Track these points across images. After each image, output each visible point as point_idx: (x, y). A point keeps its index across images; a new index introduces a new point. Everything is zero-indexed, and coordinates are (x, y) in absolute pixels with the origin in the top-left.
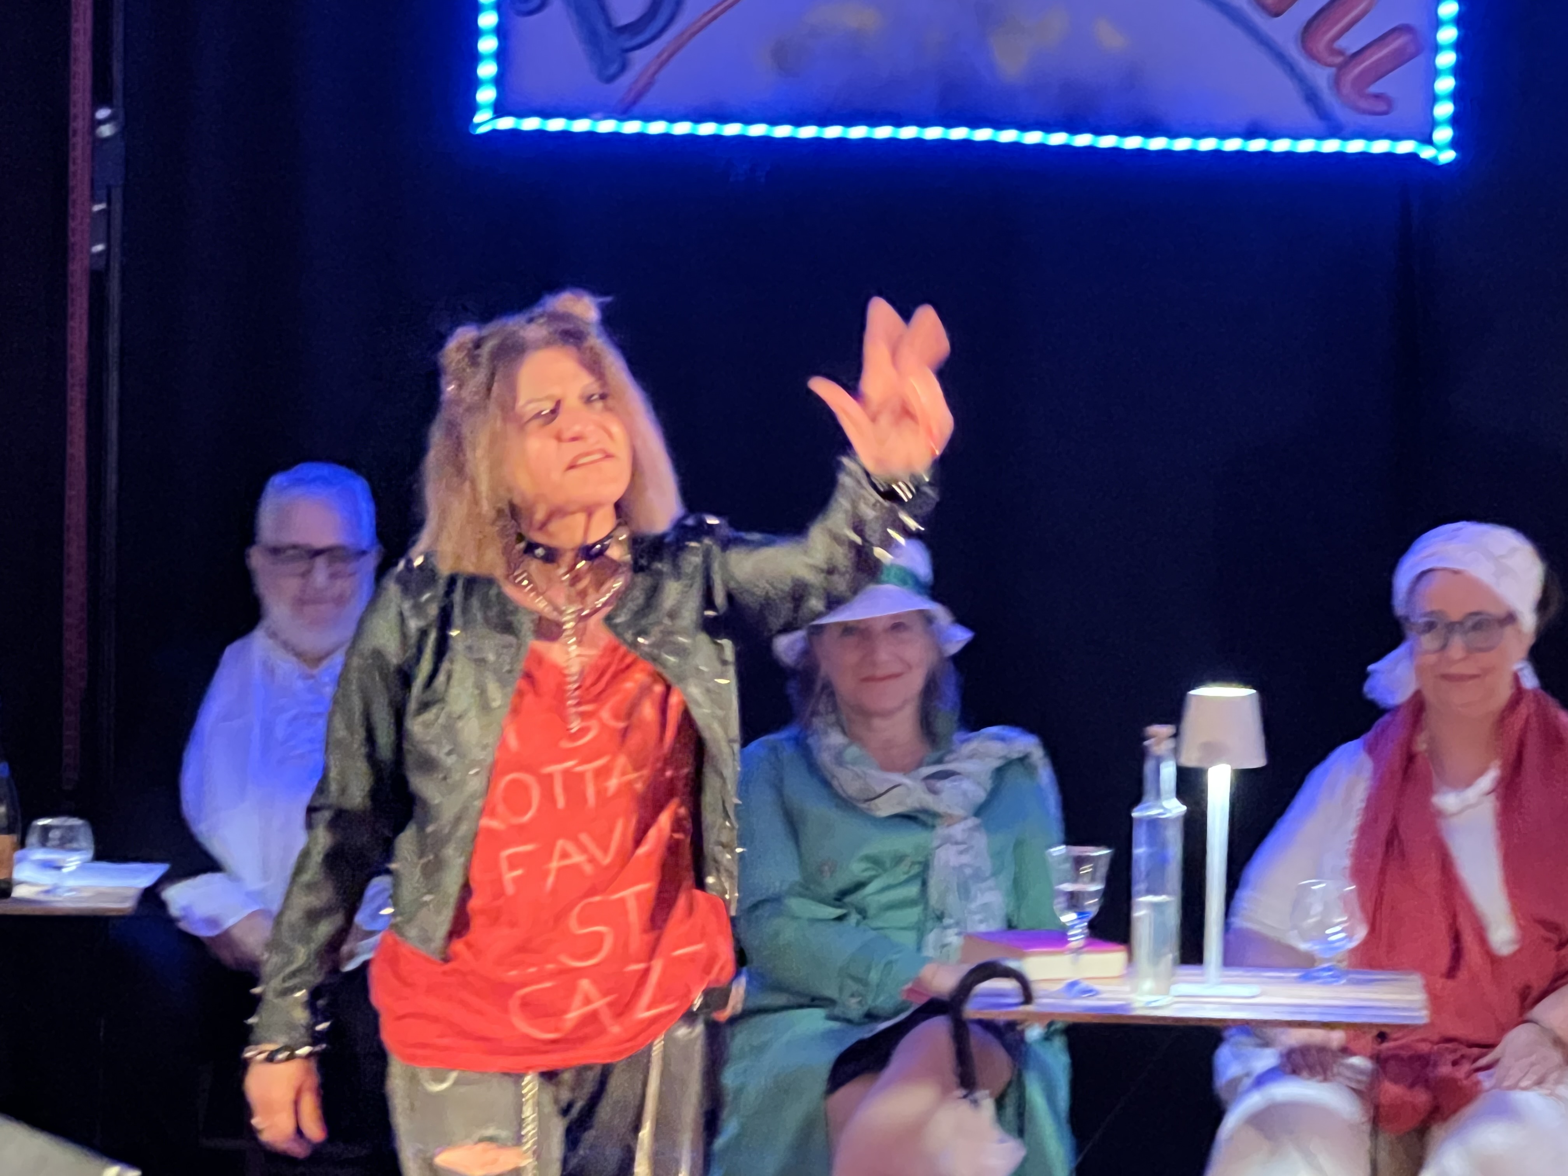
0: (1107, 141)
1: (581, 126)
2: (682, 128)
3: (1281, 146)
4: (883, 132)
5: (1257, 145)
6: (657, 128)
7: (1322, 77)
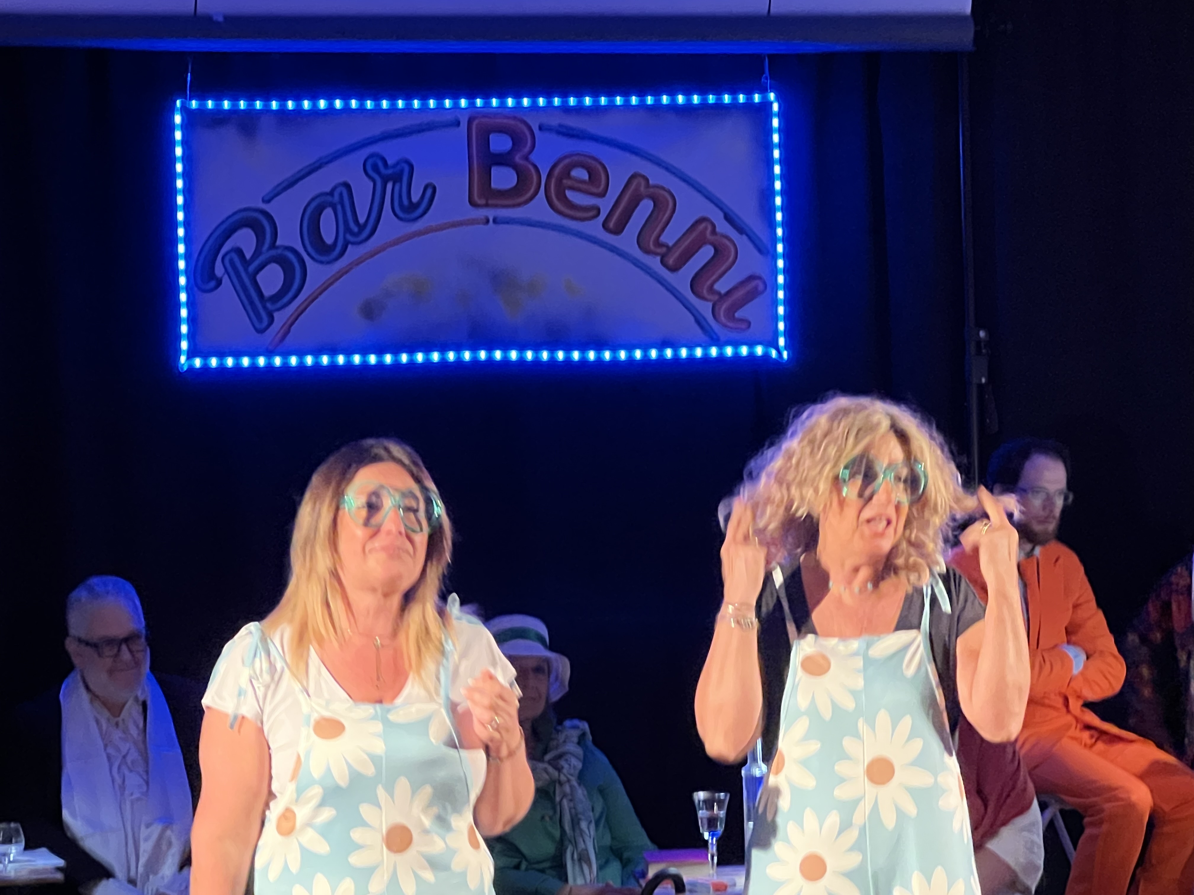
1: (245, 362)
5: (669, 353)
7: (705, 308)
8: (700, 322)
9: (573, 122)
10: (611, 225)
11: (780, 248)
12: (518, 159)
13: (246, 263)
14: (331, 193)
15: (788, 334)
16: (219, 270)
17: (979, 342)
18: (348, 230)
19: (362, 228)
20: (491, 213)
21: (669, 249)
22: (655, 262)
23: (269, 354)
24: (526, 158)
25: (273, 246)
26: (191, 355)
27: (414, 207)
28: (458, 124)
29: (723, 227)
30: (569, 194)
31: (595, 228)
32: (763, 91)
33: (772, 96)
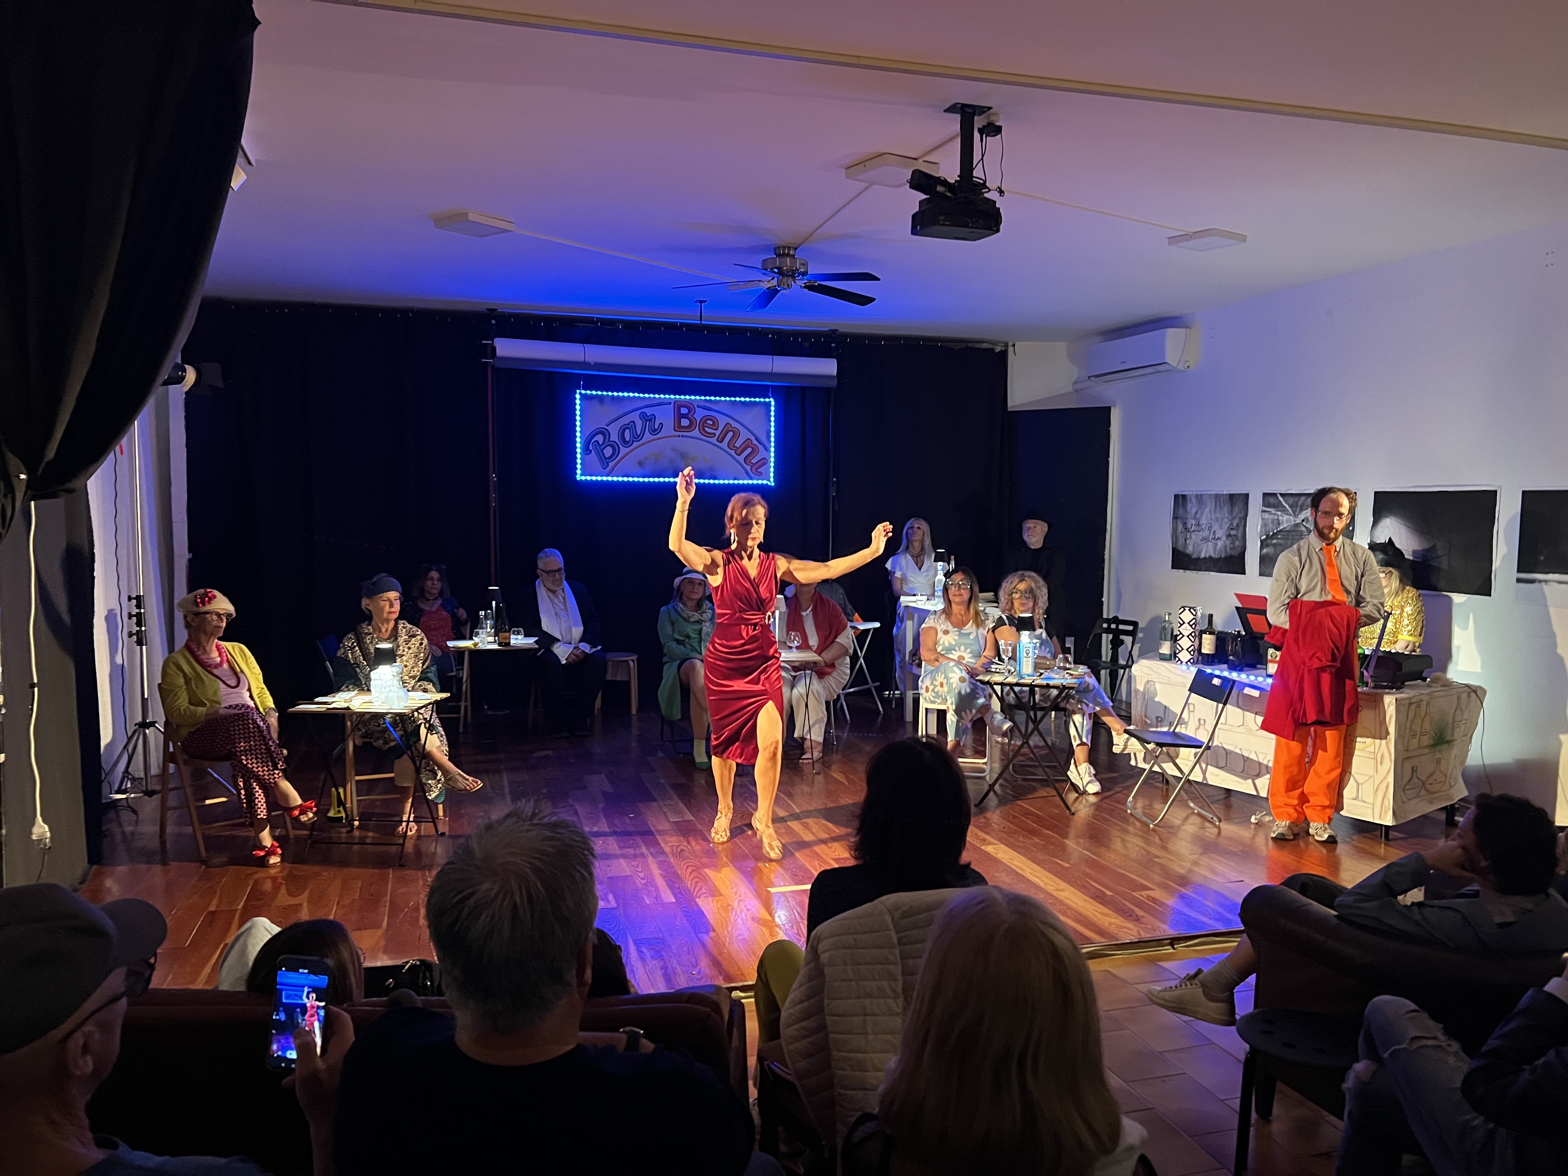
0: (707, 481)
1: (599, 478)
2: (620, 479)
3: (741, 482)
4: (662, 480)
5: (736, 482)
6: (615, 479)
7: (748, 468)
8: (747, 472)
9: (708, 405)
10: (719, 439)
11: (772, 449)
12: (690, 416)
13: (600, 446)
14: (629, 424)
15: (774, 477)
16: (591, 448)
17: (833, 482)
18: (634, 436)
19: (639, 436)
20: (681, 434)
21: (738, 448)
22: (733, 452)
23: (607, 476)
24: (692, 416)
25: (609, 441)
26: (581, 475)
27: (656, 430)
28: (670, 403)
29: (755, 442)
30: (706, 428)
31: (714, 440)
32: (769, 398)
33: (772, 400)
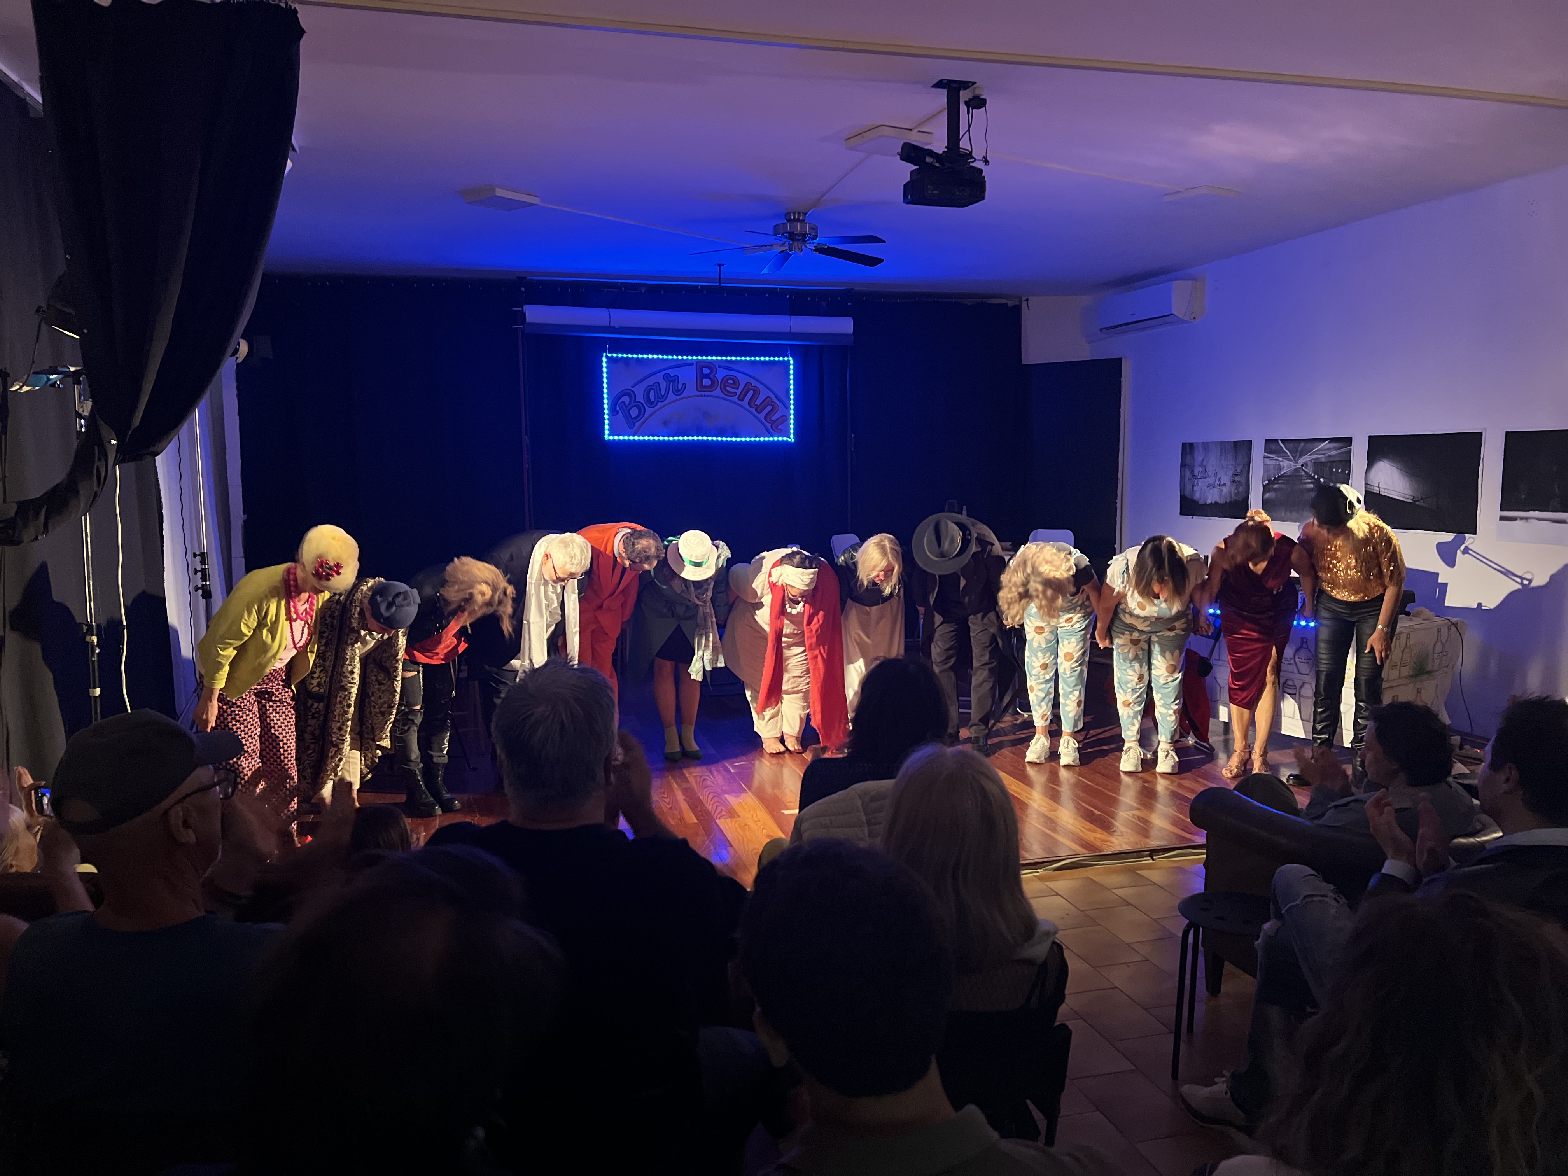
10: (740, 398)
11: (792, 407)
14: (653, 385)
15: (794, 434)
17: (851, 438)
18: (658, 397)
19: (663, 396)
20: (703, 393)
21: (759, 406)
22: (753, 410)
24: (714, 376)
25: (635, 401)
26: (609, 435)
27: (679, 390)
29: (774, 400)
30: (728, 388)
31: (735, 399)
32: (788, 357)
33: (791, 358)
